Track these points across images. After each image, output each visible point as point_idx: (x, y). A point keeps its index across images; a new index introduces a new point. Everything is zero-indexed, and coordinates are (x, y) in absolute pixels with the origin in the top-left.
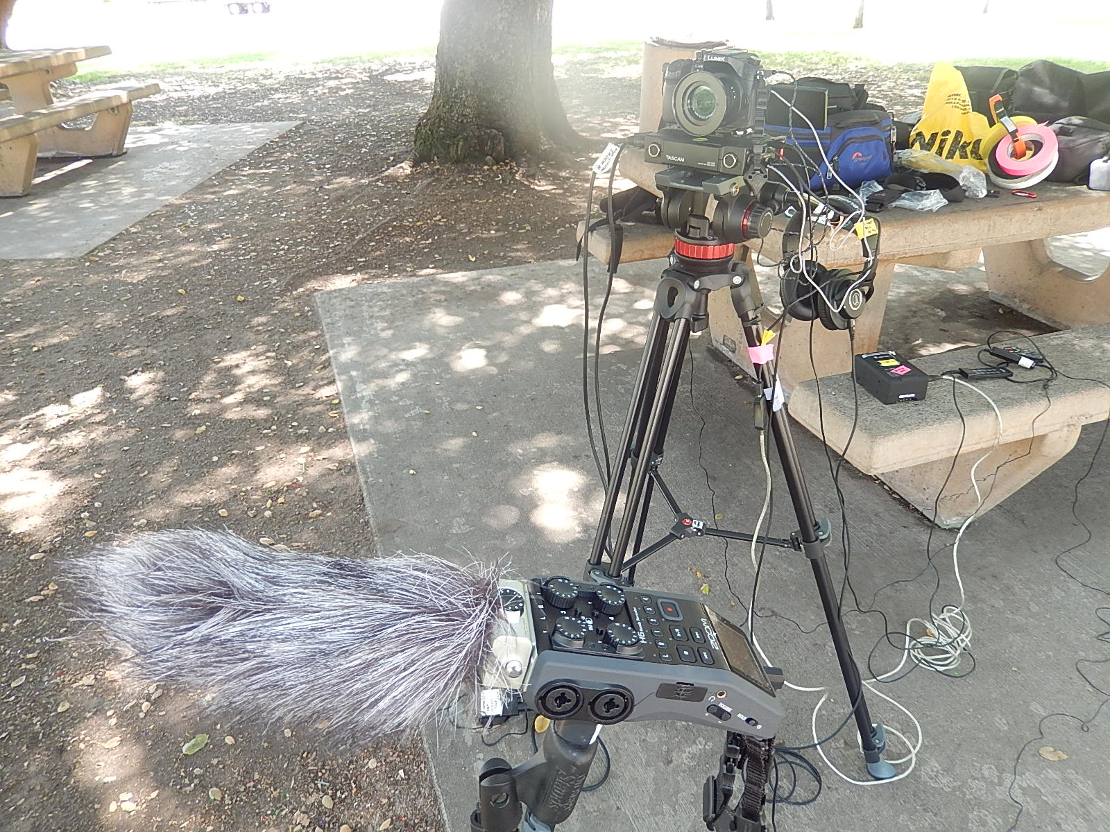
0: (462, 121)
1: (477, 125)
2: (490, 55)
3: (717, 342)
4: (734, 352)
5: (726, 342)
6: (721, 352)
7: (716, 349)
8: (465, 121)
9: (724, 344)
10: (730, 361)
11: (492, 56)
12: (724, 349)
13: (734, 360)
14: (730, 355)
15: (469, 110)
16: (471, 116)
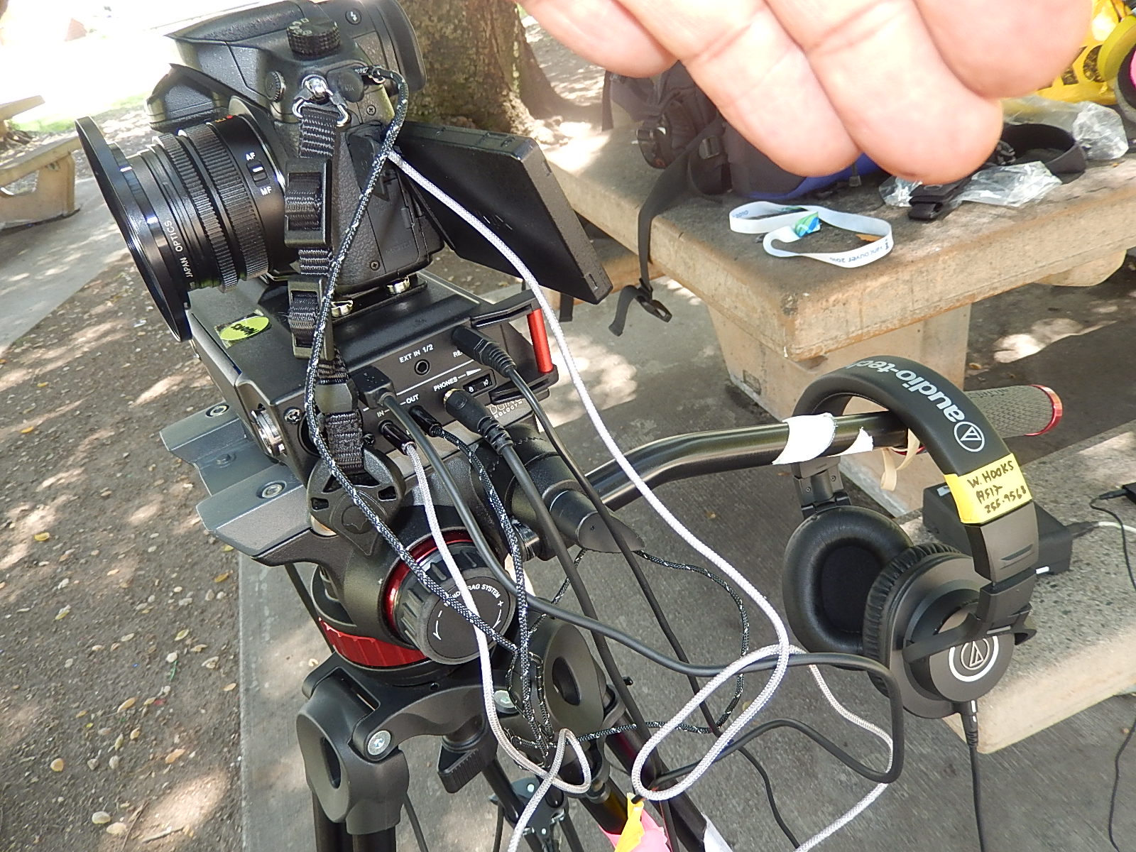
0: (423, 114)
1: (441, 115)
2: (442, 29)
3: (737, 378)
4: (759, 393)
5: (747, 379)
6: (743, 392)
7: (737, 388)
8: (426, 113)
9: (745, 382)
10: (756, 405)
11: (444, 30)
12: (745, 388)
13: (761, 404)
14: (754, 396)
15: (428, 99)
16: (432, 106)
